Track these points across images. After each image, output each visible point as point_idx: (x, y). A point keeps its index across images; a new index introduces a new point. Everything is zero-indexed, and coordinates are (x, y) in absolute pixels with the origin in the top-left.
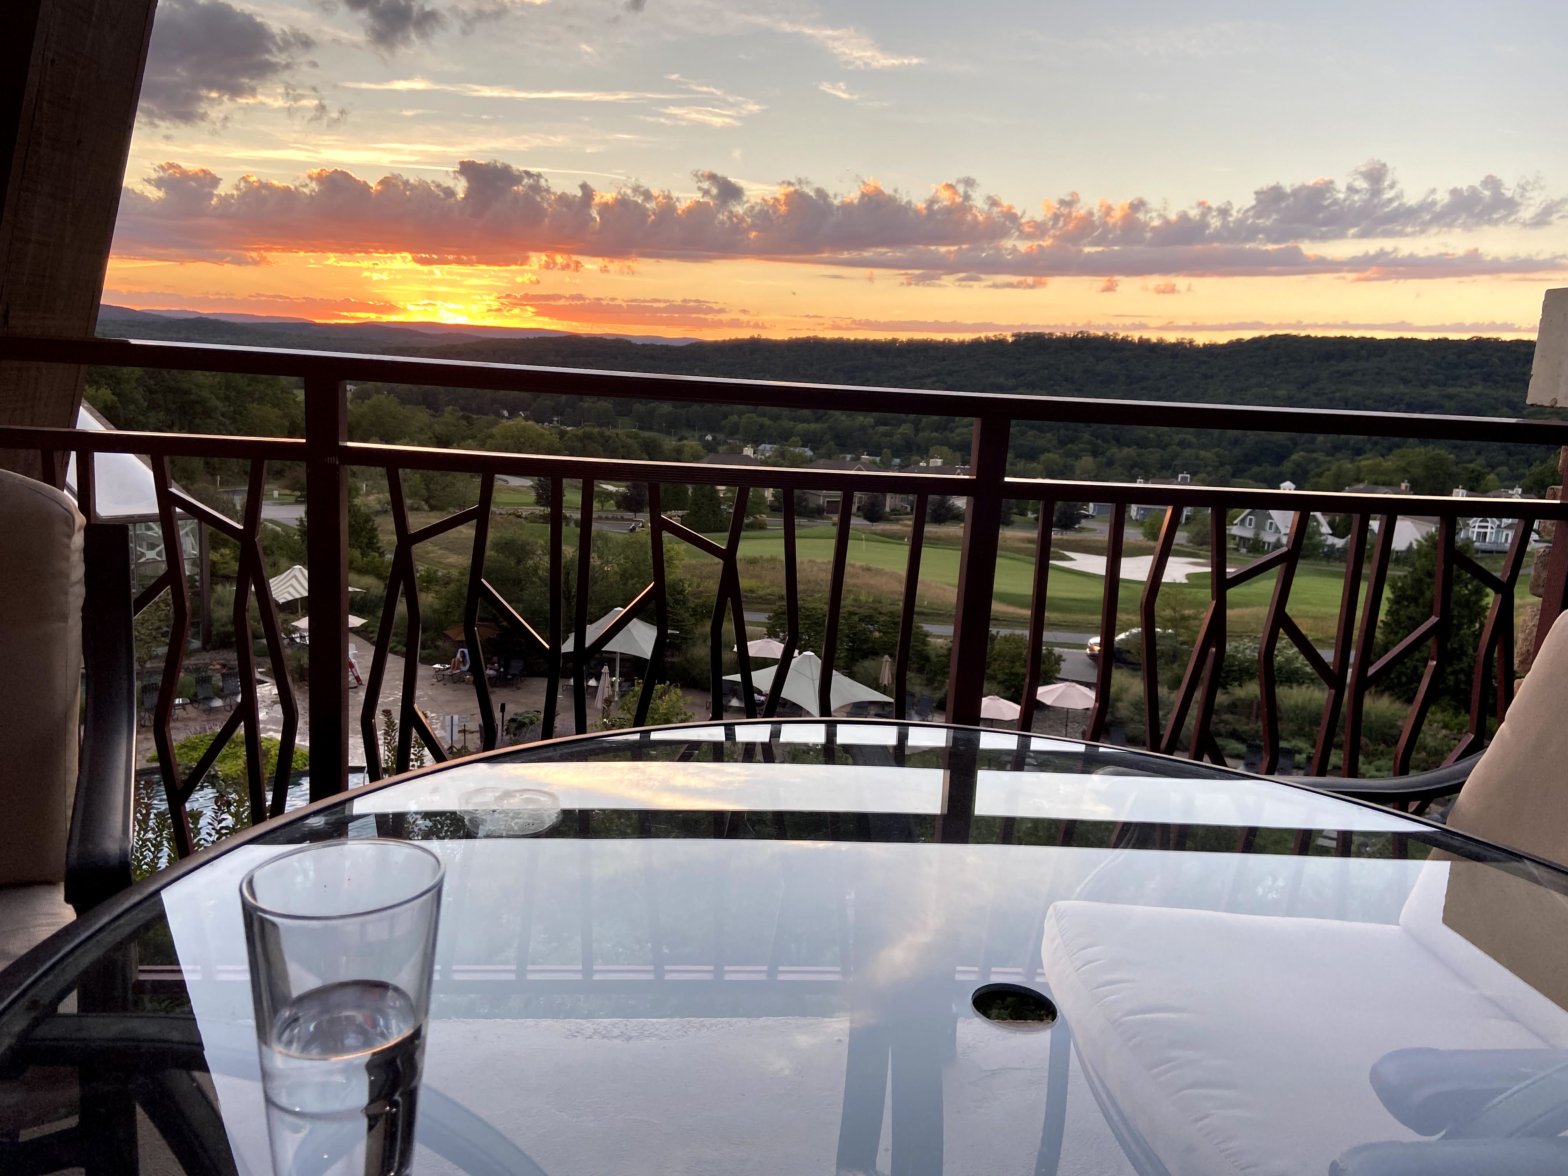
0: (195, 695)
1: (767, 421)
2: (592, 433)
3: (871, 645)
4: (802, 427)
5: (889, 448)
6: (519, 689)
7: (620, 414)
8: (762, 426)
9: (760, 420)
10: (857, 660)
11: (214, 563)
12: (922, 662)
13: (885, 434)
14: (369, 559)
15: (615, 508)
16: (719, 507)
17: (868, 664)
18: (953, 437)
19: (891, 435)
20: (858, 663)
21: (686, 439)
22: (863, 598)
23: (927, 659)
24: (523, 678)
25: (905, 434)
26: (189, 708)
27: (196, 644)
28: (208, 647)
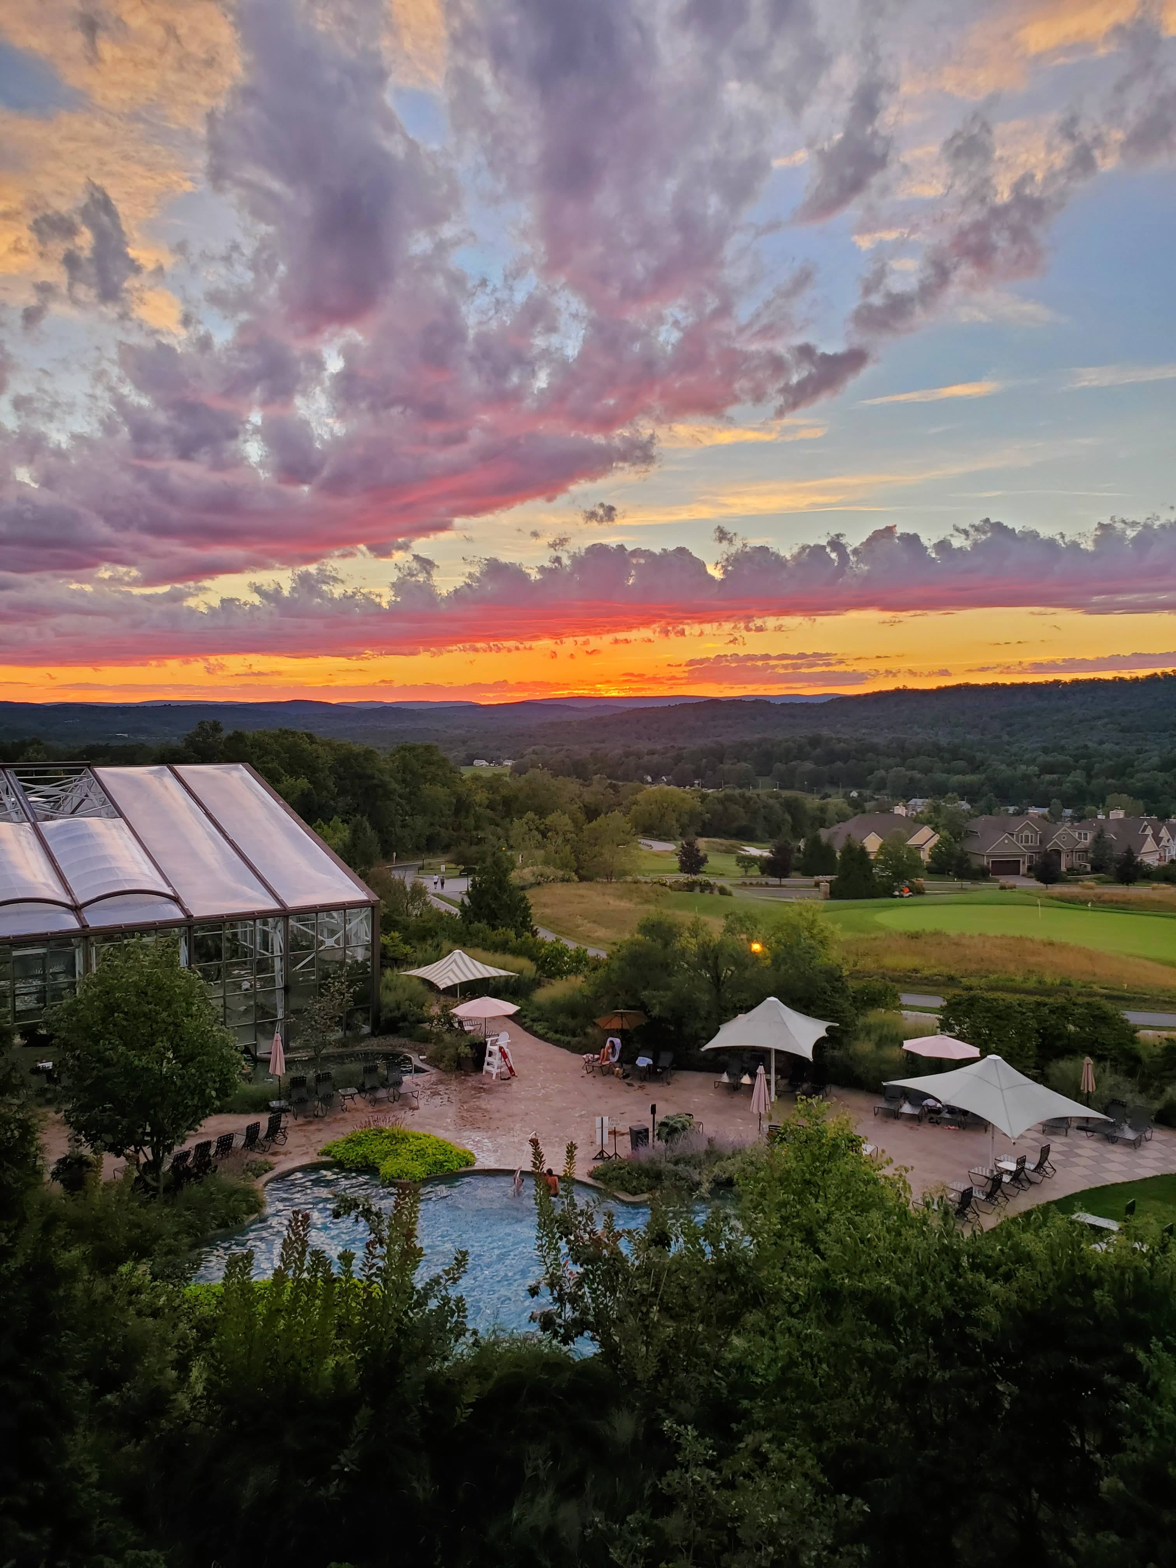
0: (363, 1085)
1: (918, 775)
2: (733, 795)
3: (1065, 1041)
4: (957, 778)
5: (1058, 798)
6: (669, 1084)
7: (760, 774)
8: (912, 780)
9: (909, 773)
10: (1050, 1060)
11: (385, 946)
12: (1131, 1063)
13: (1052, 783)
14: (523, 939)
15: (759, 873)
16: (871, 870)
17: (1063, 1066)
18: (1132, 783)
19: (1060, 783)
20: (1052, 1064)
21: (830, 796)
22: (1048, 980)
23: (1137, 1060)
24: (673, 1072)
25: (1077, 782)
26: (357, 1098)
27: (366, 1029)
28: (376, 1033)
